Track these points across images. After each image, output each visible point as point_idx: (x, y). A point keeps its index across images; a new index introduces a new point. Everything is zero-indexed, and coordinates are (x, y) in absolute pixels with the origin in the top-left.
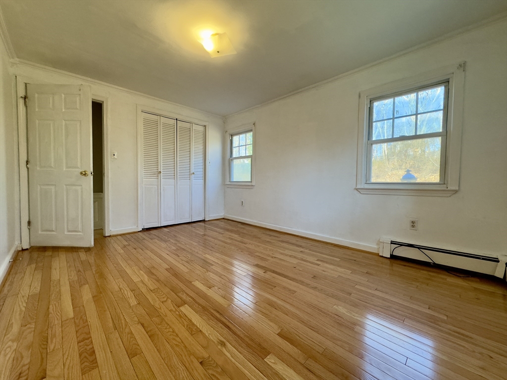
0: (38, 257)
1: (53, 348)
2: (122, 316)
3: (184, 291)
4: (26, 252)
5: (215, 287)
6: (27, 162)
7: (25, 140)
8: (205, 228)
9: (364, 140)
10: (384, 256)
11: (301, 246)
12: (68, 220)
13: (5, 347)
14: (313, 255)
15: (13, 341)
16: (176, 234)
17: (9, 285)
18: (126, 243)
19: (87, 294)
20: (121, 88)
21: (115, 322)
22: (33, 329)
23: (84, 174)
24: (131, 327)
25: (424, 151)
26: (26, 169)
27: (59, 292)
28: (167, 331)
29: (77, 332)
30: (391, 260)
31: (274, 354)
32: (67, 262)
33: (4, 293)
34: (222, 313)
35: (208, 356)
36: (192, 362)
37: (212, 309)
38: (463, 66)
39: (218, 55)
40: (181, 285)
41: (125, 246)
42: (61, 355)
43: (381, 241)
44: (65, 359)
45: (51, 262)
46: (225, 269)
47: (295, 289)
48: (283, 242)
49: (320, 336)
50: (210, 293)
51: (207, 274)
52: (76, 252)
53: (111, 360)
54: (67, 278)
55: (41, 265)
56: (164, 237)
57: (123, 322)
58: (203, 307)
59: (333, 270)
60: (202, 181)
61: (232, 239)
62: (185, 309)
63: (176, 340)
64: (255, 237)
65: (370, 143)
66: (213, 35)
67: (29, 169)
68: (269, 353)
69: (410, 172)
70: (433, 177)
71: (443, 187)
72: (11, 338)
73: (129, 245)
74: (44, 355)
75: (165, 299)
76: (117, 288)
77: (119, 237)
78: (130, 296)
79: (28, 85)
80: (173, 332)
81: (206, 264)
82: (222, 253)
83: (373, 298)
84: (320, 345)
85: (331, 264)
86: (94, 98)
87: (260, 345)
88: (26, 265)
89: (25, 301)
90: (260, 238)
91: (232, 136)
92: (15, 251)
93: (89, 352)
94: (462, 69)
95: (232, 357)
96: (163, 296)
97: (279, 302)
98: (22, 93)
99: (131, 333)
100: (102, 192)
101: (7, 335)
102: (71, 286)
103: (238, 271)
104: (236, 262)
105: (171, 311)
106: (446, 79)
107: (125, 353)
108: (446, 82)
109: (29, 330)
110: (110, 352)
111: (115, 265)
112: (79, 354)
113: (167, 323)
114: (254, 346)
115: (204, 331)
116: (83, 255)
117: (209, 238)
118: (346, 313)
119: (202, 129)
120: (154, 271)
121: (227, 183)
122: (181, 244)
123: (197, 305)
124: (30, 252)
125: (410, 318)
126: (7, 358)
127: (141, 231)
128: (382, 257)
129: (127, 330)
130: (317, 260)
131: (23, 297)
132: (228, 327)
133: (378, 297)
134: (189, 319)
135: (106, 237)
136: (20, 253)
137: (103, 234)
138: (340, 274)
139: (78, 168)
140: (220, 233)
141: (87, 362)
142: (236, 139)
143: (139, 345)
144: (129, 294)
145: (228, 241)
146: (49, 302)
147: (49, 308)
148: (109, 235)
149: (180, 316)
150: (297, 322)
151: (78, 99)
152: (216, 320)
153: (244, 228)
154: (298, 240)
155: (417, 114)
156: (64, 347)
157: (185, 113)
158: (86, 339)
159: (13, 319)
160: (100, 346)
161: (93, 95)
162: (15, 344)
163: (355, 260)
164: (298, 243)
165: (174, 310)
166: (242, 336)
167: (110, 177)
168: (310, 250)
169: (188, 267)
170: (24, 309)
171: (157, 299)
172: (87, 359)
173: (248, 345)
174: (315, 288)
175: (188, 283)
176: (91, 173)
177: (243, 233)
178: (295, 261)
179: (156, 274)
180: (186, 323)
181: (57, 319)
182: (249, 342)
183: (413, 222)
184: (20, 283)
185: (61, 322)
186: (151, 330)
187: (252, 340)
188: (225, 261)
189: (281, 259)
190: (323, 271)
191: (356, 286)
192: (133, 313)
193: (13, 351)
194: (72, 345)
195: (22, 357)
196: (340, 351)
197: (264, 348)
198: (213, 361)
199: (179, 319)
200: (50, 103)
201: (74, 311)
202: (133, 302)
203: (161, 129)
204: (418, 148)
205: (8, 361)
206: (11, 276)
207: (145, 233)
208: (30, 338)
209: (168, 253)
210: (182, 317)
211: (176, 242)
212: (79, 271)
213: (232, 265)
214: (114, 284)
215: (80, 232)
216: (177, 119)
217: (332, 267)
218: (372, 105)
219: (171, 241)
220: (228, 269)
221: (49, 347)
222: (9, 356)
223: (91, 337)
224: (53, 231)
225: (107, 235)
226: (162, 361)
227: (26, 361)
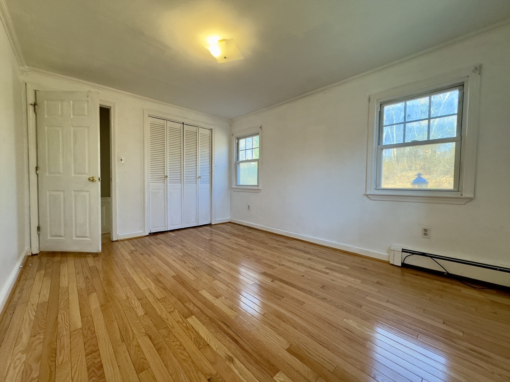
0: (47, 263)
1: (61, 360)
2: (129, 328)
3: (190, 301)
4: (36, 257)
5: (223, 297)
6: (37, 168)
7: (35, 147)
8: (212, 233)
9: (374, 144)
10: (395, 264)
11: (309, 253)
12: (76, 225)
13: (15, 360)
14: (320, 263)
15: (23, 352)
16: (183, 240)
17: (19, 293)
18: (133, 248)
19: (94, 303)
20: (128, 93)
21: (122, 333)
22: (42, 340)
23: (92, 180)
24: (139, 340)
25: (435, 152)
26: (36, 175)
27: (68, 301)
28: (174, 345)
29: (85, 344)
30: (402, 268)
31: (283, 371)
32: (76, 268)
33: (14, 300)
34: (229, 325)
35: (216, 372)
36: (200, 378)
37: (220, 321)
38: (478, 69)
39: (225, 61)
40: (188, 294)
41: (132, 252)
42: (70, 369)
43: (391, 249)
44: (73, 373)
45: (60, 268)
46: (232, 276)
47: (304, 300)
48: (290, 247)
49: (329, 352)
50: (218, 303)
51: (214, 282)
52: (84, 257)
53: (119, 375)
54: (75, 285)
55: (49, 271)
56: (171, 242)
57: (130, 333)
58: (210, 319)
59: (343, 280)
60: (208, 185)
61: (239, 245)
62: (193, 321)
63: (184, 355)
64: (262, 242)
65: (380, 147)
66: (221, 41)
67: (39, 176)
68: (278, 371)
69: (422, 176)
70: (444, 178)
71: (457, 195)
72: (20, 349)
73: (136, 250)
74: (53, 368)
75: (172, 310)
76: (124, 297)
77: (126, 242)
78: (137, 306)
79: (37, 92)
80: (181, 345)
81: (212, 271)
82: (228, 259)
83: (385, 311)
84: (330, 362)
85: (341, 272)
86: (101, 104)
87: (268, 361)
88: (35, 271)
89: (34, 310)
90: (266, 244)
91: (238, 139)
92: (25, 257)
93: (97, 366)
94: (478, 72)
95: (241, 374)
96: (170, 306)
97: (288, 314)
98: (31, 100)
99: (139, 346)
100: (109, 196)
101: (17, 345)
102: (79, 294)
103: (245, 279)
104: (242, 270)
105: (178, 322)
106: (460, 83)
107: (133, 367)
108: (461, 86)
109: (38, 342)
110: (117, 366)
111: (123, 272)
112: (87, 368)
113: (174, 336)
114: (262, 362)
115: (212, 345)
116: (90, 260)
117: (216, 244)
118: (357, 327)
119: (208, 132)
120: (161, 279)
121: (234, 186)
122: (188, 249)
123: (204, 316)
124: (40, 258)
125: (423, 334)
126: (17, 371)
127: (148, 235)
128: (393, 265)
129: (135, 343)
130: (326, 268)
131: (33, 305)
132: (236, 342)
133: (390, 310)
134: (196, 332)
135: (113, 241)
136: (30, 258)
137: (110, 238)
138: (350, 284)
139: (85, 174)
140: (226, 238)
141: (94, 376)
142: (242, 142)
143: (146, 359)
144: (136, 303)
145: (235, 247)
146: (58, 311)
147: (57, 317)
148: (116, 240)
149: (187, 328)
150: (306, 337)
151: (86, 105)
152: (223, 333)
153: (250, 233)
154: (305, 246)
155: (429, 119)
156: (72, 360)
157: (191, 116)
158: (94, 352)
159: (23, 329)
160: (108, 360)
161: (101, 100)
162: (25, 356)
163: (365, 269)
164: (306, 249)
165: (181, 321)
166: (250, 351)
167: (117, 181)
168: (318, 257)
169: (195, 275)
170: (33, 318)
171: (164, 309)
172: (95, 373)
173: (257, 362)
174: (324, 299)
175: (195, 292)
176: (99, 179)
177: (250, 238)
178: (302, 269)
179: (163, 282)
180: (193, 336)
181: (66, 330)
182: (258, 358)
183: (426, 230)
184: (30, 290)
185: (69, 333)
186: (158, 343)
187: (261, 356)
188: (232, 269)
189: (288, 267)
190: (332, 280)
191: (366, 298)
192: (141, 324)
193: (23, 363)
194: (80, 357)
195: (31, 370)
196: (350, 370)
197: (273, 366)
198: (221, 378)
199: (186, 331)
200: (58, 109)
201: (82, 321)
202: (140, 312)
203: (168, 133)
204: (428, 149)
205: (18, 374)
206: (21, 282)
207: (152, 237)
208: (39, 348)
209: (175, 259)
210: (189, 329)
211: (183, 248)
212: (87, 278)
213: (238, 272)
214: (122, 292)
215: (88, 237)
216: (183, 123)
217: (341, 276)
218: (382, 108)
219: (178, 246)
220: (235, 277)
221: (58, 360)
222: (18, 368)
223: (99, 350)
224: (61, 236)
225: (114, 240)
226: (170, 377)
227: (35, 374)
